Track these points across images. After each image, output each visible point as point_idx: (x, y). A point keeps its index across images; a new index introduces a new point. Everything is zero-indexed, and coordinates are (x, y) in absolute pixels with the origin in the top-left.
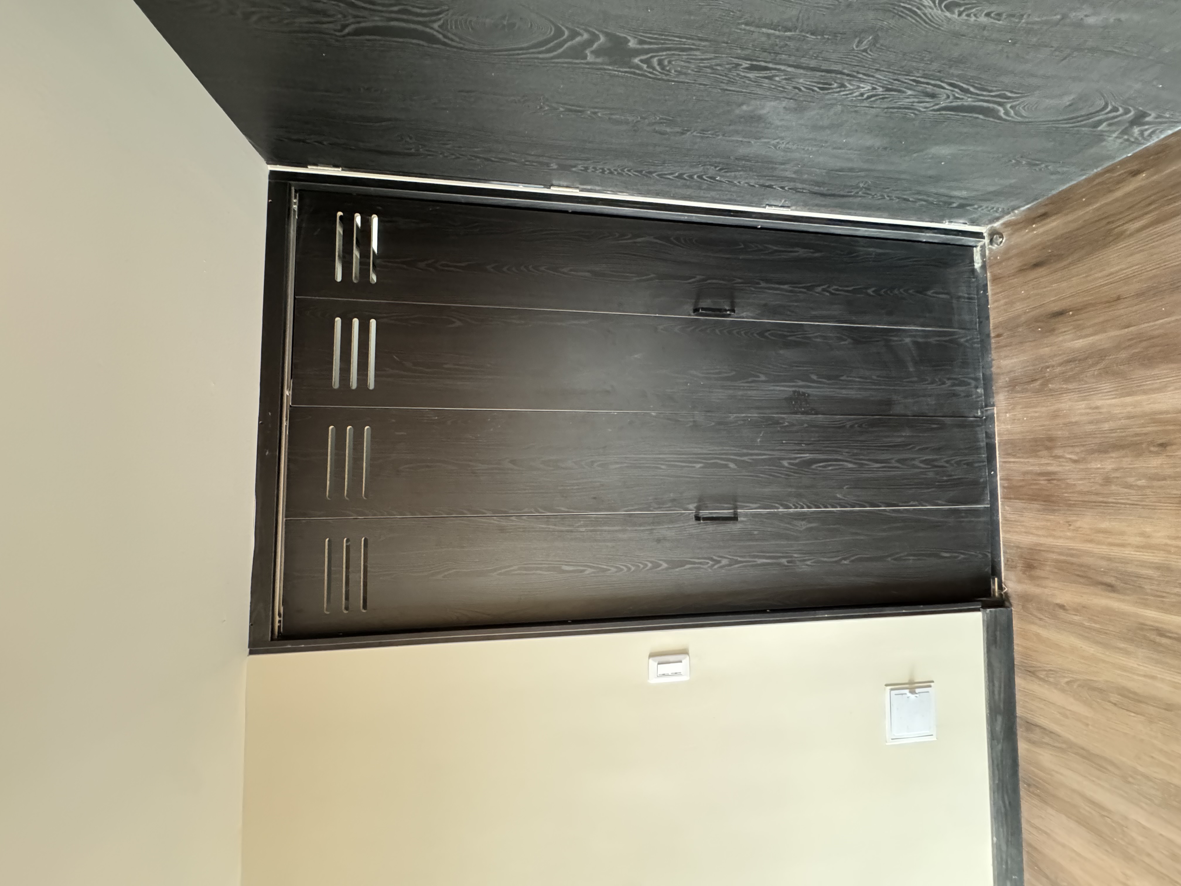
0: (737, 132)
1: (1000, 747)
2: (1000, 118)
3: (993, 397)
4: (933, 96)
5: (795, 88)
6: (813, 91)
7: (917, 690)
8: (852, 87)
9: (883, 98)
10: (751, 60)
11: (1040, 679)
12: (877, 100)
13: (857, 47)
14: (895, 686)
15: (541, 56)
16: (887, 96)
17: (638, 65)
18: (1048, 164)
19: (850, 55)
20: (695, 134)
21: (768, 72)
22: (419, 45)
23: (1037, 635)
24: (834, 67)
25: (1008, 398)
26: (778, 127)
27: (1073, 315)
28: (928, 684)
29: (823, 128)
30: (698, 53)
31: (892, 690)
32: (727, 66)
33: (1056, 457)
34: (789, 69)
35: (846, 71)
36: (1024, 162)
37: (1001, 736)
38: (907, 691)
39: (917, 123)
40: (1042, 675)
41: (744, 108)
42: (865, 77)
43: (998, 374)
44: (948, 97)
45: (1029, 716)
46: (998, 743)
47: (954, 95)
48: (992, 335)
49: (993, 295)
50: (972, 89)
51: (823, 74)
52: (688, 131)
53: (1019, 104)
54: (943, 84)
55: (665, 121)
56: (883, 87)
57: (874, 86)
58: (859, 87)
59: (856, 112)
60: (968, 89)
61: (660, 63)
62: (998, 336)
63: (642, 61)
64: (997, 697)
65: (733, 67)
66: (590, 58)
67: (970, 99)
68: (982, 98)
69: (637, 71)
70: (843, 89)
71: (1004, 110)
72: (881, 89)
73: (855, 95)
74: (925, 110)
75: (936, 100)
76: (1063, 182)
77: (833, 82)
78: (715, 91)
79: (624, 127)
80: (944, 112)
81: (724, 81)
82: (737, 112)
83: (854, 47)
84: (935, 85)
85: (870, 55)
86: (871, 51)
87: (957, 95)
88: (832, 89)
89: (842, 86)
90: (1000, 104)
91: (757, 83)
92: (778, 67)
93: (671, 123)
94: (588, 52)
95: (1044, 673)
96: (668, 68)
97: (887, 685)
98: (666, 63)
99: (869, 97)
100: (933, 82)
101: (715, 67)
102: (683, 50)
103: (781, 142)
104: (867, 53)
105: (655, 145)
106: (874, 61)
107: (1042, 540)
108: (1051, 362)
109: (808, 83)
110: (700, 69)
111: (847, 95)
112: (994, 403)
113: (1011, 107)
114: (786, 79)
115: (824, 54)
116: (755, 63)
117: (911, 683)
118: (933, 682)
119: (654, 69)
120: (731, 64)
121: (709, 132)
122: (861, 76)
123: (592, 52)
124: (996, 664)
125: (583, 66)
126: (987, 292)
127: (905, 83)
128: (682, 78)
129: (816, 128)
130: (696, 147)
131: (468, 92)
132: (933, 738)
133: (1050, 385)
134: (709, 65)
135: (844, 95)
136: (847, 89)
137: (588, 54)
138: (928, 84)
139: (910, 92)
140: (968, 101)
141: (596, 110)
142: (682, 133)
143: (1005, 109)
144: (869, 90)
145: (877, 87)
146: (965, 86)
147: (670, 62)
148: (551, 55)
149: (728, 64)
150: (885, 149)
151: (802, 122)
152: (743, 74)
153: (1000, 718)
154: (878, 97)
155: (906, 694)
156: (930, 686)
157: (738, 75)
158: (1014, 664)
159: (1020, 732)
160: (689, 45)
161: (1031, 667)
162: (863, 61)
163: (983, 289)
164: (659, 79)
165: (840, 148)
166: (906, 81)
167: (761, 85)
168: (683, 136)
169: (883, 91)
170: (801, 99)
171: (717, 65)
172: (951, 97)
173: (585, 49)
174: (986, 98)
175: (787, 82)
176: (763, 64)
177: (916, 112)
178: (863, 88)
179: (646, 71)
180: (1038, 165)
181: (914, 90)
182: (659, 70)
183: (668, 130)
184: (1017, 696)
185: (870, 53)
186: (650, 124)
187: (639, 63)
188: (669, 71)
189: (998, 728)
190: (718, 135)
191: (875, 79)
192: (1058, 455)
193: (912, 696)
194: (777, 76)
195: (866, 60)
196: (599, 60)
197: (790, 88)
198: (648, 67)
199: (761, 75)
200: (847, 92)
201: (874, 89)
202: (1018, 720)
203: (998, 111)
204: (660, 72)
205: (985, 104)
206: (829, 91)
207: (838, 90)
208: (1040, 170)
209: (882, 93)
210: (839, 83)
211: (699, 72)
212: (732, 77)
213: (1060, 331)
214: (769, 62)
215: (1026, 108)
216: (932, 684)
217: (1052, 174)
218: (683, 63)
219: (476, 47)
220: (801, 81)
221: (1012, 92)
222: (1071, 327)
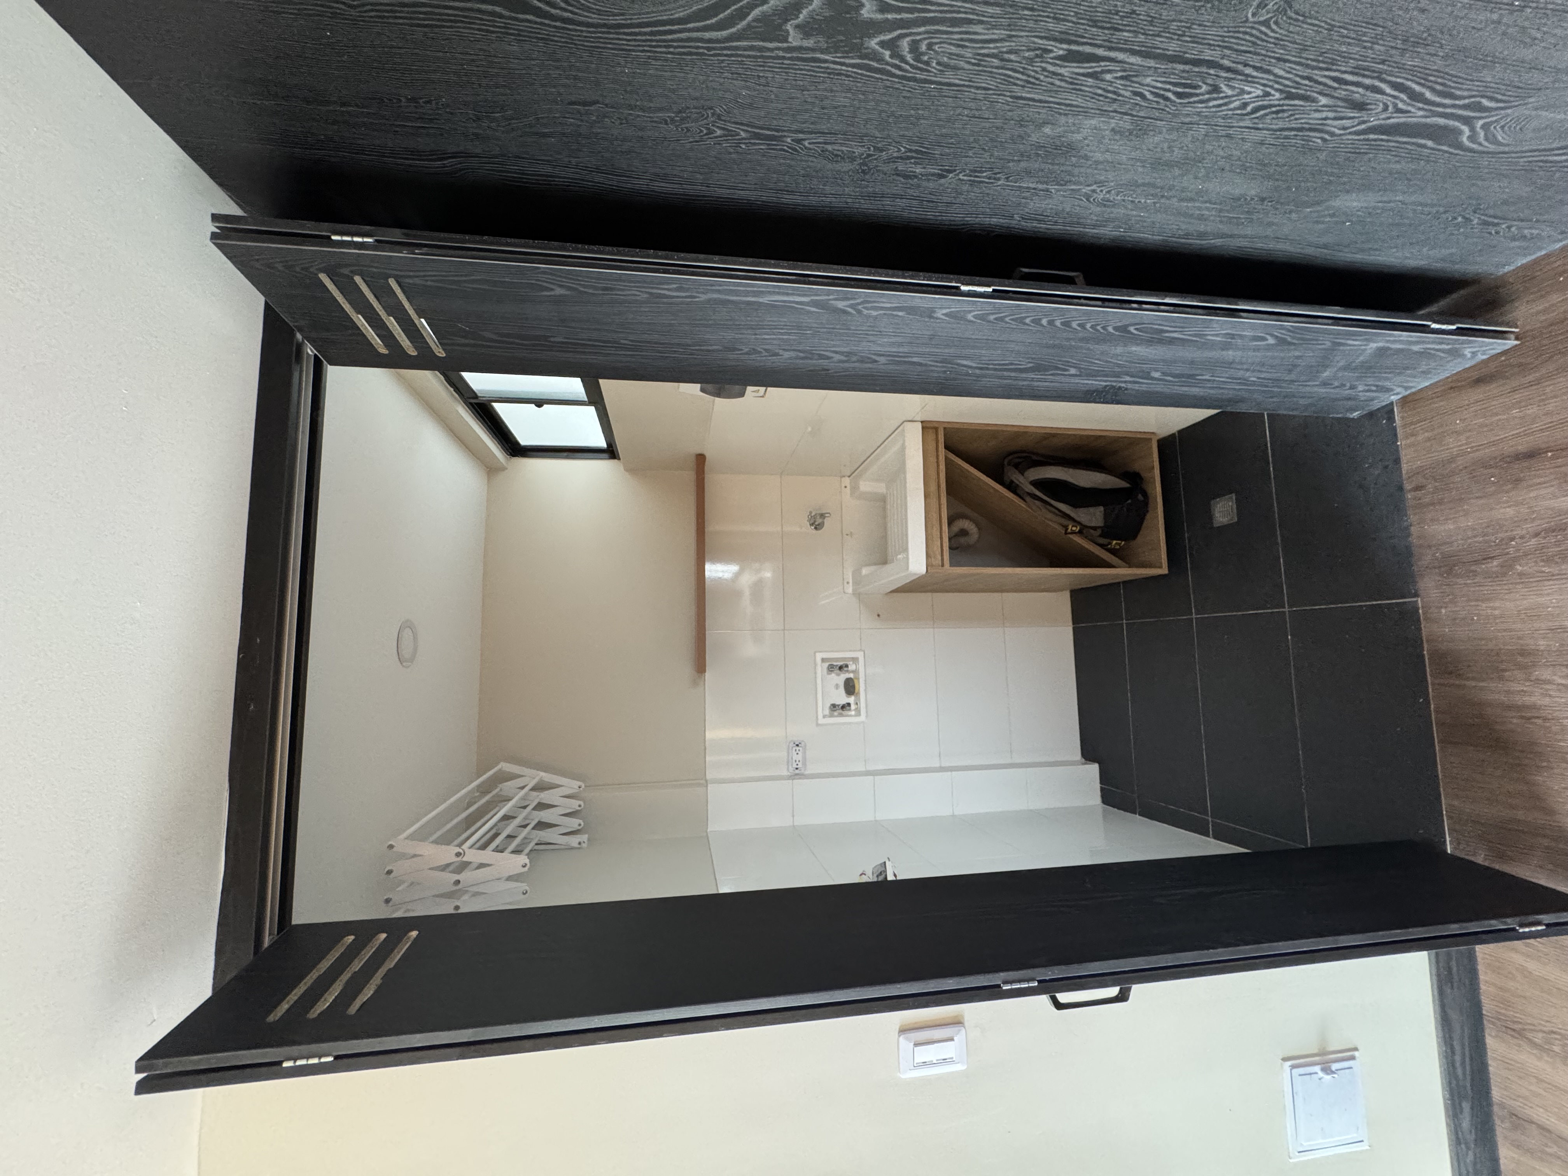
0: (1028, 173)
1: (1470, 1157)
2: (1460, 146)
3: (1415, 582)
4: (1360, 106)
5: (1136, 94)
6: (1167, 99)
7: (1334, 1066)
8: (1230, 92)
9: (1277, 112)
10: (1070, 42)
11: (1535, 1045)
12: (1266, 115)
13: (1254, 15)
14: (1297, 1061)
15: (707, 35)
16: (1285, 108)
17: (875, 52)
18: (1510, 223)
19: (1239, 32)
20: (961, 176)
21: (1094, 65)
22: (493, 14)
23: (1523, 970)
24: (1208, 55)
25: (1441, 585)
26: (1097, 162)
27: (1552, 458)
28: (1349, 1054)
29: (1170, 165)
30: (978, 28)
31: (1293, 1067)
32: (1027, 54)
33: (1538, 682)
34: (1133, 59)
35: (1226, 63)
36: (1476, 221)
37: (1471, 1137)
38: (1317, 1069)
39: (1322, 156)
40: (1538, 1038)
41: (1047, 130)
42: (1255, 74)
43: (1421, 546)
44: (1386, 108)
45: (1516, 1104)
46: (1468, 1148)
47: (1395, 106)
48: (1407, 486)
49: (1404, 426)
50: (1428, 95)
51: (1187, 67)
52: (949, 171)
53: (1496, 121)
54: (1383, 86)
55: (914, 155)
56: (1280, 91)
57: (1268, 89)
58: (1243, 92)
59: (1228, 136)
60: (1422, 94)
61: (914, 47)
62: (1418, 488)
63: (882, 44)
64: (1459, 1071)
65: (1037, 56)
66: (795, 39)
67: (1421, 113)
68: (1440, 110)
69: (875, 64)
70: (1215, 95)
71: (1470, 131)
72: (1278, 95)
73: (1232, 106)
74: (1342, 132)
75: (1364, 115)
76: (1525, 251)
77: (1200, 84)
78: (1001, 99)
79: (846, 166)
80: (1372, 136)
81: (1018, 82)
82: (1034, 138)
83: (1250, 15)
84: (1367, 88)
85: (1273, 31)
86: (1276, 23)
87: (1401, 105)
88: (1197, 95)
89: (1216, 89)
90: (1467, 121)
91: (1074, 84)
92: (1112, 54)
93: (922, 156)
94: (789, 27)
95: (1540, 1035)
96: (926, 58)
97: (1285, 1059)
98: (923, 47)
99: (1256, 110)
100: (1367, 81)
101: (1006, 56)
102: (955, 22)
103: (1098, 190)
104: (1269, 27)
105: (895, 196)
106: (1278, 41)
107: (1520, 815)
108: (1518, 532)
109: (1159, 85)
110: (980, 60)
111: (1220, 106)
112: (1416, 591)
113: (1483, 127)
114: (1122, 78)
115: (1197, 30)
116: (1074, 47)
117: (1323, 1053)
118: (1356, 1049)
119: (903, 59)
120: (1036, 49)
121: (985, 174)
122: (1248, 71)
123: (797, 27)
124: (1454, 1016)
125: (781, 54)
126: (1395, 422)
127: (1320, 83)
128: (950, 77)
129: (1158, 164)
130: (961, 199)
131: (585, 104)
132: (1364, 1147)
133: (1518, 567)
134: (995, 51)
135: (1214, 106)
136: (1222, 95)
137: (791, 31)
138: (1357, 84)
139: (1323, 101)
140: (1417, 115)
141: (801, 136)
142: (942, 176)
143: (1472, 129)
144: (1258, 97)
145: (1273, 92)
146: (1417, 88)
147: (930, 46)
148: (725, 33)
149: (1028, 50)
150: (1263, 200)
151: (1137, 154)
152: (1051, 68)
153: (1466, 1106)
154: (1268, 110)
155: (1316, 1073)
156: (1353, 1058)
157: (1044, 69)
158: (1481, 1015)
159: (1501, 1130)
160: (966, 13)
161: (1514, 1022)
162: (1259, 42)
163: (1386, 416)
164: (909, 79)
165: (1191, 200)
166: (1321, 79)
167: (1080, 90)
168: (943, 181)
169: (1280, 100)
170: (1142, 114)
171: (1010, 52)
172: (1390, 109)
173: (787, 21)
174: (1449, 110)
175: (1122, 82)
176: (1088, 49)
177: (1327, 137)
178: (1250, 93)
179: (888, 64)
180: (1497, 224)
181: (1333, 97)
182: (912, 62)
183: (918, 170)
184: (1490, 1068)
185: (1274, 27)
186: (892, 160)
187: (877, 47)
188: (927, 63)
189: (1466, 1124)
190: (999, 179)
191: (1271, 77)
192: (1543, 678)
193: (1328, 1078)
194: (1109, 71)
195: (1263, 40)
196: (809, 43)
197: (1128, 94)
198: (891, 57)
199: (1081, 71)
200: (1221, 102)
201: (1267, 94)
202: (1496, 1109)
203: (1461, 132)
204: (911, 66)
205: (1441, 121)
206: (1192, 100)
207: (1207, 96)
208: (1497, 233)
209: (1277, 102)
210: (1211, 85)
211: (978, 65)
212: (1033, 74)
213: (1530, 482)
214: (1099, 46)
215: (1506, 128)
216: (1356, 1054)
217: (1513, 239)
218: (954, 50)
219: (594, 19)
220: (1148, 80)
221: (1491, 99)
222: (1552, 477)
